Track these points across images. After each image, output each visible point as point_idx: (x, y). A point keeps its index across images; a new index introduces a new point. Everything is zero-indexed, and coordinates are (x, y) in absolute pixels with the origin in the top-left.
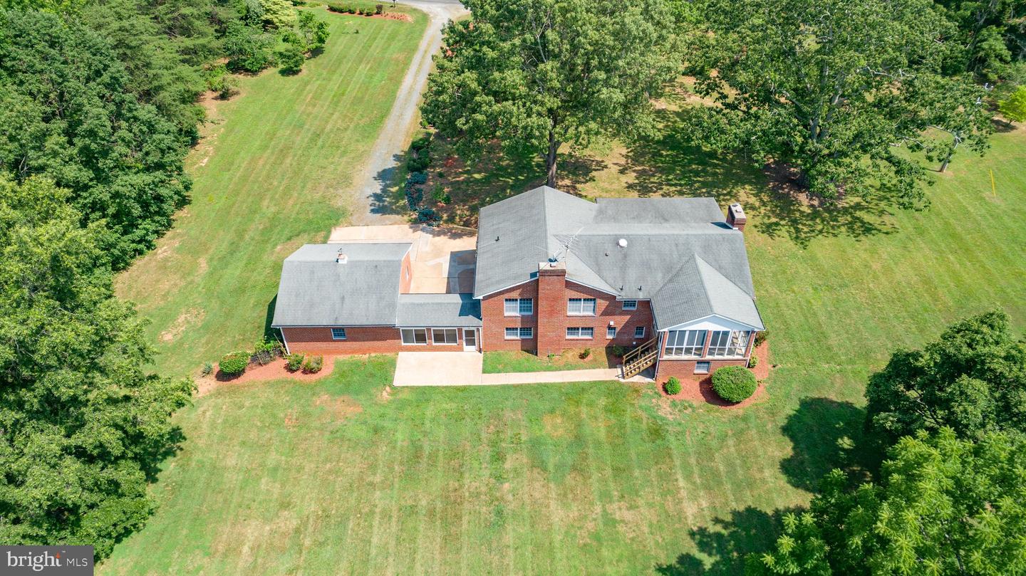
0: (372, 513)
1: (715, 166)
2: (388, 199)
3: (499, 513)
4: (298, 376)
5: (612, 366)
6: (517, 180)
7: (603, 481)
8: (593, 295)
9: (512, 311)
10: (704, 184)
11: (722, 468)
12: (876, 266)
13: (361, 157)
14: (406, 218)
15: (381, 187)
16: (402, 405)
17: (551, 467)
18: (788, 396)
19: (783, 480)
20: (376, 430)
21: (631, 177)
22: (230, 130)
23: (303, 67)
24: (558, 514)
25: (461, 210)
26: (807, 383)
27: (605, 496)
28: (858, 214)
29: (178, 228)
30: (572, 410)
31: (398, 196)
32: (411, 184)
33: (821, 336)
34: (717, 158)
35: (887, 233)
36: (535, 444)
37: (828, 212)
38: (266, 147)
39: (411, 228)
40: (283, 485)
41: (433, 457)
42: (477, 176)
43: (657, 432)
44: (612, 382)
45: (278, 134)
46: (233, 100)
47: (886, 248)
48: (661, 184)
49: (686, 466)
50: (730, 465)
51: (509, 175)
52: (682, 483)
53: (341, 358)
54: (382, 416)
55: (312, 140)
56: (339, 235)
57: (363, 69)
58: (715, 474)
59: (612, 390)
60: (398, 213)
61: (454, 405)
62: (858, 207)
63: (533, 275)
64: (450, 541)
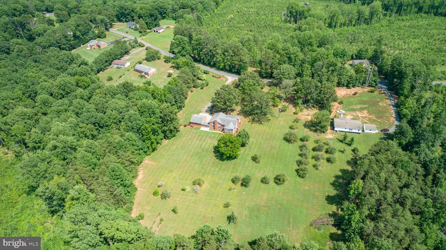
0: (194, 138)
4: (192, 127)
8: (220, 124)
9: (213, 124)
12: (258, 128)
15: (207, 109)
16: (200, 131)
17: (211, 138)
21: (238, 113)
22: (191, 97)
23: (204, 88)
24: (209, 141)
28: (262, 122)
29: (183, 110)
31: (209, 110)
32: (211, 109)
35: (263, 124)
36: (210, 136)
37: (258, 121)
38: (195, 101)
39: (209, 114)
40: (188, 135)
41: (201, 136)
46: (193, 92)
47: (261, 126)
53: (196, 126)
54: (198, 132)
55: (201, 101)
56: (201, 114)
59: (220, 134)
60: (208, 112)
61: (205, 132)
63: (215, 121)
64: (200, 141)
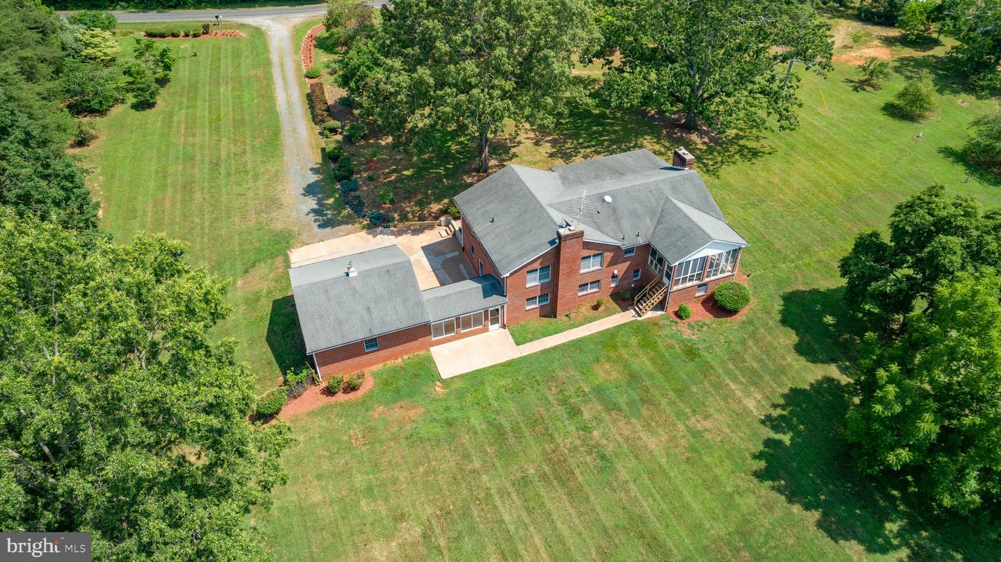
0: (489, 496)
1: (612, 125)
2: (329, 212)
3: (603, 457)
4: (340, 397)
5: (624, 309)
6: (446, 169)
7: (672, 403)
8: (600, 249)
9: (533, 282)
10: (612, 142)
11: (755, 365)
12: (776, 180)
13: (276, 177)
14: (357, 225)
15: (315, 202)
16: (460, 395)
17: (624, 407)
18: (770, 296)
19: (802, 360)
20: (449, 424)
21: (547, 147)
23: (157, 98)
24: (653, 443)
25: (409, 207)
26: (779, 282)
27: (681, 415)
28: (742, 142)
30: (613, 354)
31: (338, 207)
32: (346, 192)
33: (769, 245)
34: (608, 118)
35: (770, 153)
36: (599, 391)
37: (719, 145)
38: (164, 187)
39: (369, 234)
40: (386, 500)
41: (516, 430)
42: (406, 173)
43: (691, 352)
44: (632, 322)
45: (171, 170)
46: (93, 145)
47: (776, 164)
48: (576, 148)
49: (729, 373)
50: (760, 361)
51: (437, 166)
52: (733, 386)
53: (375, 368)
54: (447, 409)
55: (212, 170)
56: (300, 256)
57: (225, 91)
58: (754, 371)
59: (636, 329)
60: (347, 223)
61: (509, 380)
62: (737, 137)
63: (552, 242)
64: (575, 494)
